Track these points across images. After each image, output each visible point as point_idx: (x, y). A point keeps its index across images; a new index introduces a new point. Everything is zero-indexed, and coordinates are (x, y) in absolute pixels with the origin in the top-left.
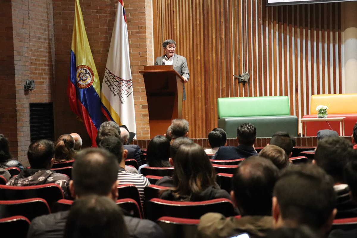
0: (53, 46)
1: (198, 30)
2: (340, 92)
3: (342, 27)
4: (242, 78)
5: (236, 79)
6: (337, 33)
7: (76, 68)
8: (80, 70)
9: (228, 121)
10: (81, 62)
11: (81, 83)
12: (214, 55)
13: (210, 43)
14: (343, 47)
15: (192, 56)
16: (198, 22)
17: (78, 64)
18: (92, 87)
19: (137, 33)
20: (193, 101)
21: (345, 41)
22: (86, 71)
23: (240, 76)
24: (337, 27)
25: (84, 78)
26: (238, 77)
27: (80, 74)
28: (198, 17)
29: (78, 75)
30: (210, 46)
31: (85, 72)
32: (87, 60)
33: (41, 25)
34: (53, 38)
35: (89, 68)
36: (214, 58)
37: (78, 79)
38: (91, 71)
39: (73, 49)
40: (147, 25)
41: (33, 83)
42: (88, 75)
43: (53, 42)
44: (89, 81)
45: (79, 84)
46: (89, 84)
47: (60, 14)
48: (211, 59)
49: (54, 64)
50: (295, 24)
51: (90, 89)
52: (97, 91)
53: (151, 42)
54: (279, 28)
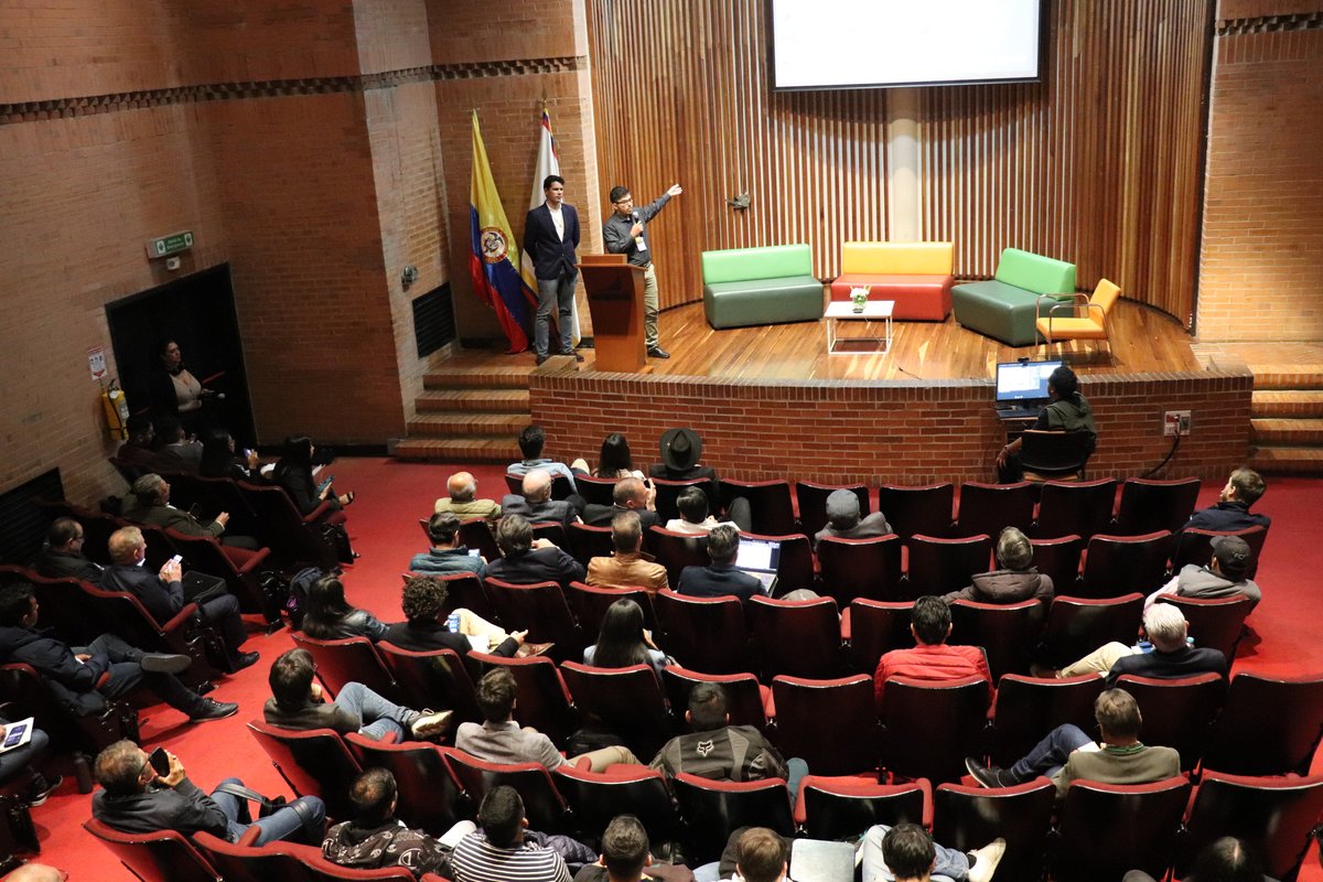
0: (444, 194)
1: (669, 137)
2: (887, 239)
3: (889, 117)
4: (740, 203)
5: (729, 205)
6: (881, 126)
7: (479, 233)
8: (486, 236)
9: (718, 297)
10: (487, 221)
11: (489, 254)
12: (695, 172)
13: (688, 154)
14: (890, 147)
15: (660, 182)
16: (668, 126)
17: (483, 227)
18: (506, 260)
19: (571, 171)
20: (664, 250)
21: (893, 138)
22: (495, 235)
23: (736, 200)
24: (881, 116)
25: (493, 247)
26: (732, 202)
27: (486, 241)
28: (668, 117)
29: (483, 243)
30: (689, 160)
31: (493, 237)
32: (496, 217)
33: (422, 170)
34: (443, 182)
35: (499, 231)
36: (696, 178)
37: (484, 249)
38: (503, 235)
39: (473, 203)
40: (586, 159)
41: (414, 272)
42: (499, 241)
43: (444, 187)
44: (500, 251)
45: (486, 257)
46: (502, 256)
47: (451, 143)
48: (690, 180)
49: (447, 220)
50: (819, 114)
51: (503, 264)
52: (513, 264)
53: (593, 182)
54: (795, 120)
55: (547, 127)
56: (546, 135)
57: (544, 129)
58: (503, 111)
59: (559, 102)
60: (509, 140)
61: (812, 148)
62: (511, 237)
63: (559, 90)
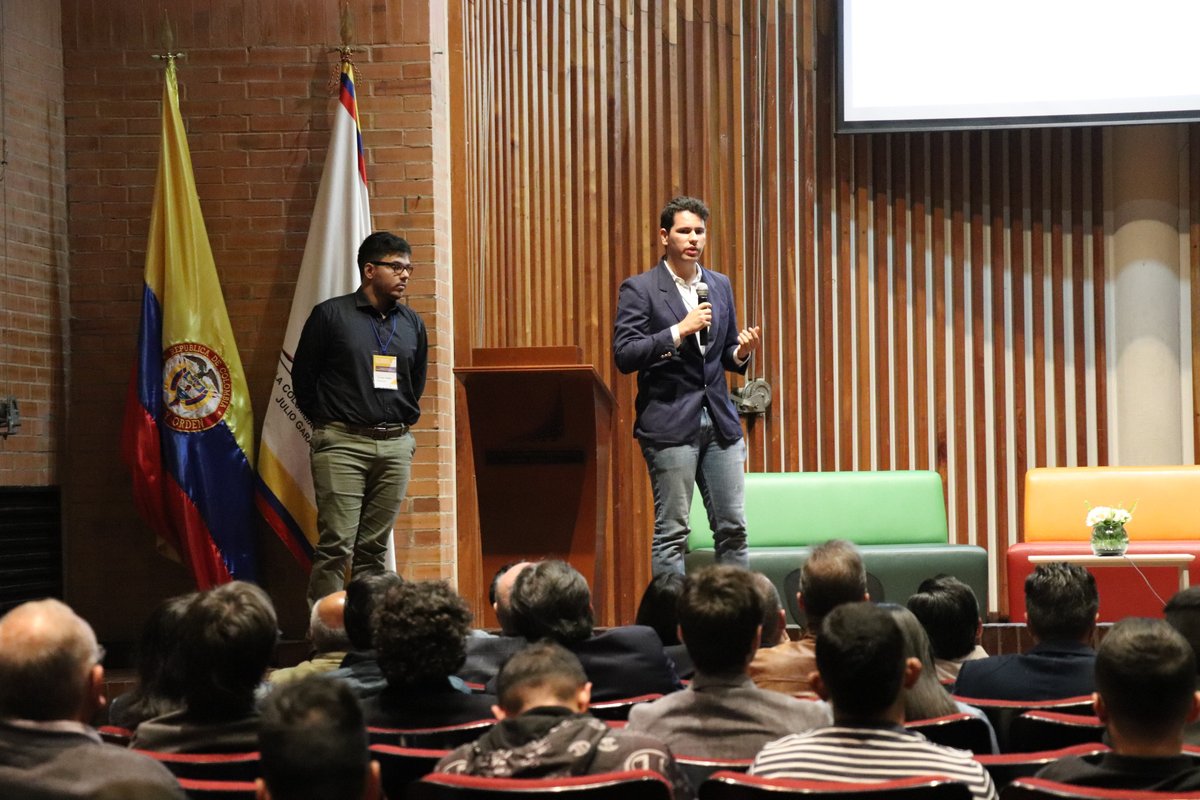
0: (65, 269)
3: (1108, 216)
4: (745, 402)
6: (1089, 240)
7: (161, 355)
8: (177, 363)
10: (183, 328)
11: (182, 410)
14: (1110, 291)
16: (593, 188)
17: (171, 339)
18: (224, 428)
21: (1118, 271)
22: (202, 364)
24: (1087, 216)
25: (194, 393)
27: (177, 377)
28: (592, 167)
29: (168, 379)
31: (196, 368)
32: (207, 324)
34: (65, 239)
35: (212, 355)
37: (171, 396)
38: (221, 367)
39: (151, 280)
40: (436, 195)
41: (13, 410)
42: (207, 380)
43: (66, 253)
44: (212, 404)
45: (173, 416)
46: (213, 417)
47: (93, 144)
49: (66, 336)
50: (936, 203)
51: (216, 436)
52: (240, 441)
53: (445, 260)
54: (879, 215)
55: (351, 111)
56: (346, 127)
57: (343, 112)
58: (239, 73)
59: (378, 55)
60: (244, 143)
61: (919, 283)
62: (238, 373)
63: (379, 27)
